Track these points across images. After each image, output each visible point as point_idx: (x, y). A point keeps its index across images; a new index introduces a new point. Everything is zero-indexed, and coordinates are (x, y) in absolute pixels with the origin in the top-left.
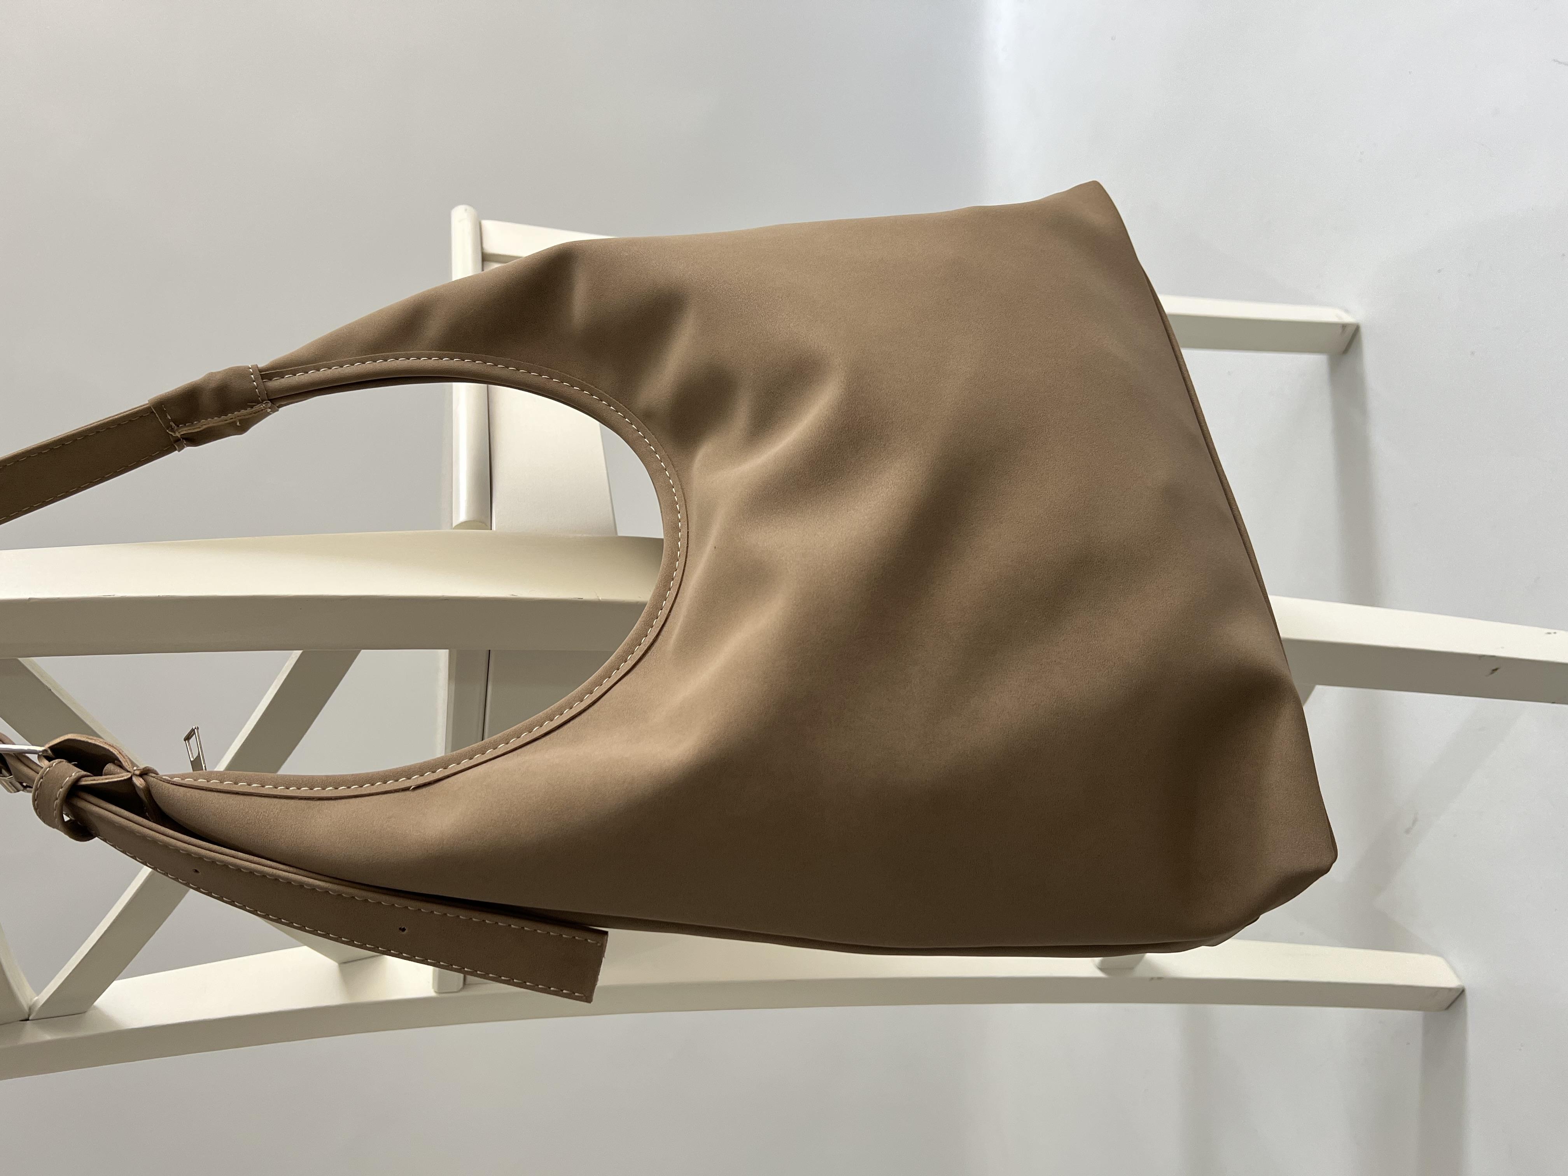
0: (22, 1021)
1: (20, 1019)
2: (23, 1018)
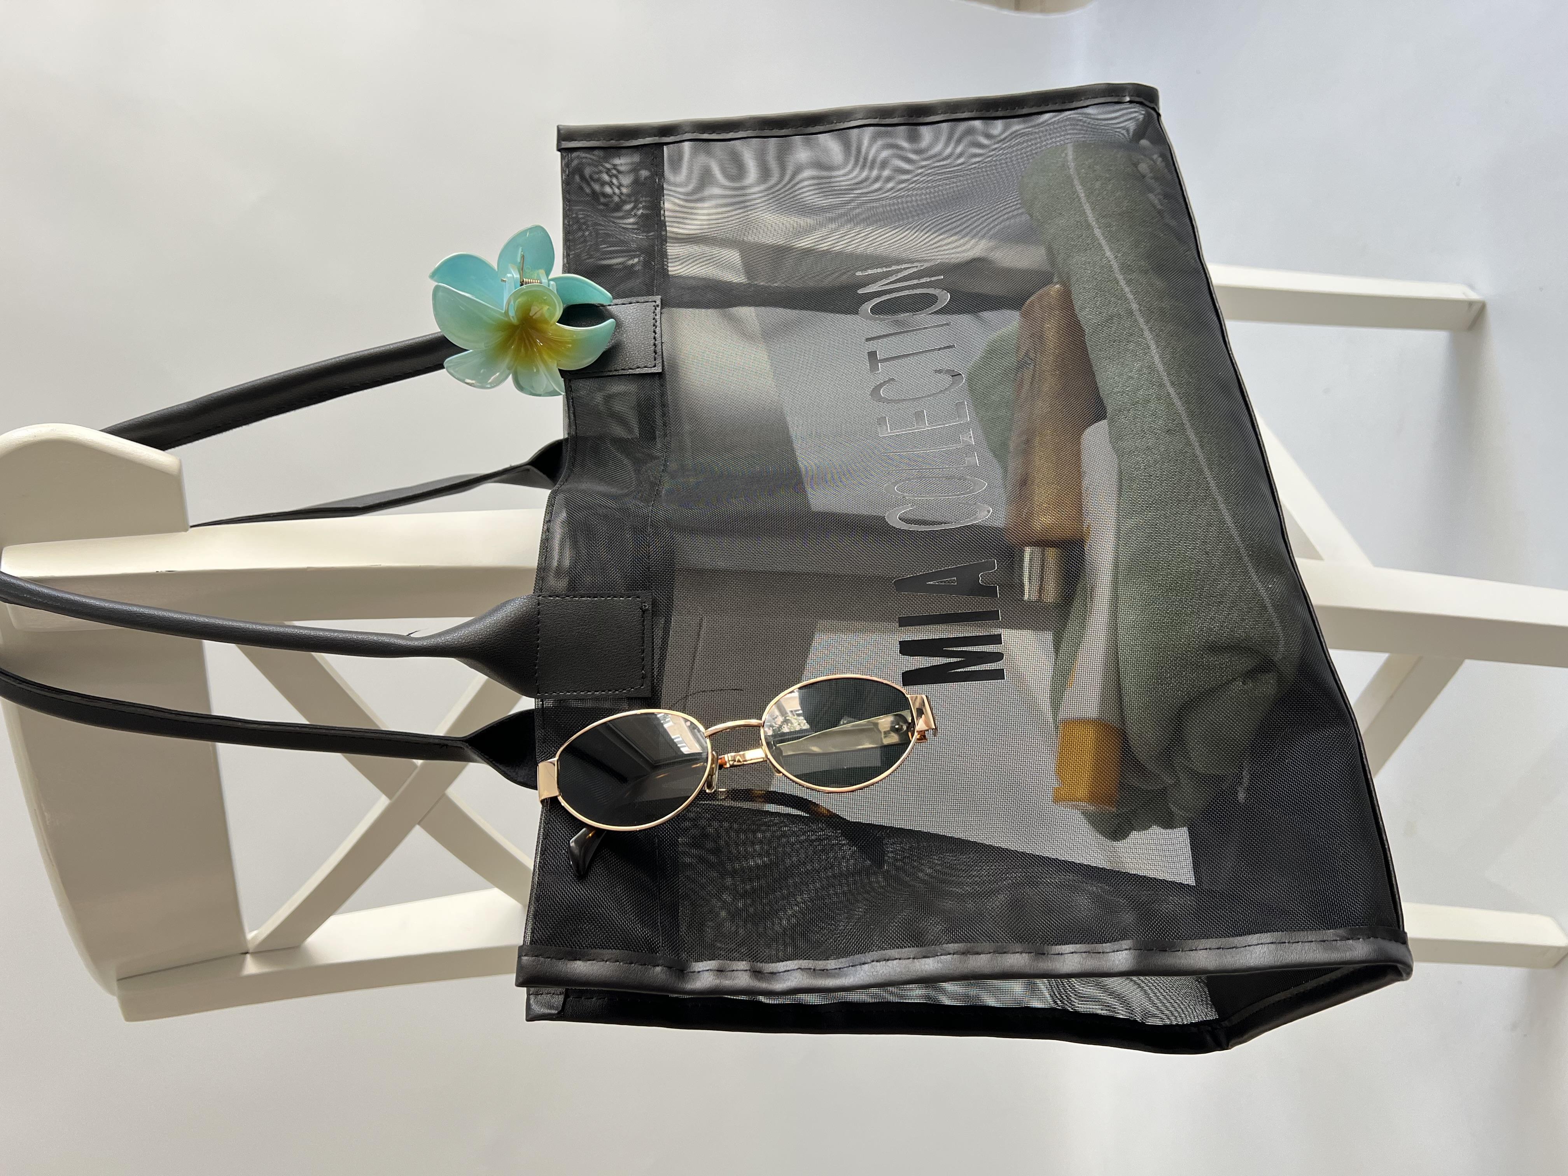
1: (242, 952)
2: (244, 952)
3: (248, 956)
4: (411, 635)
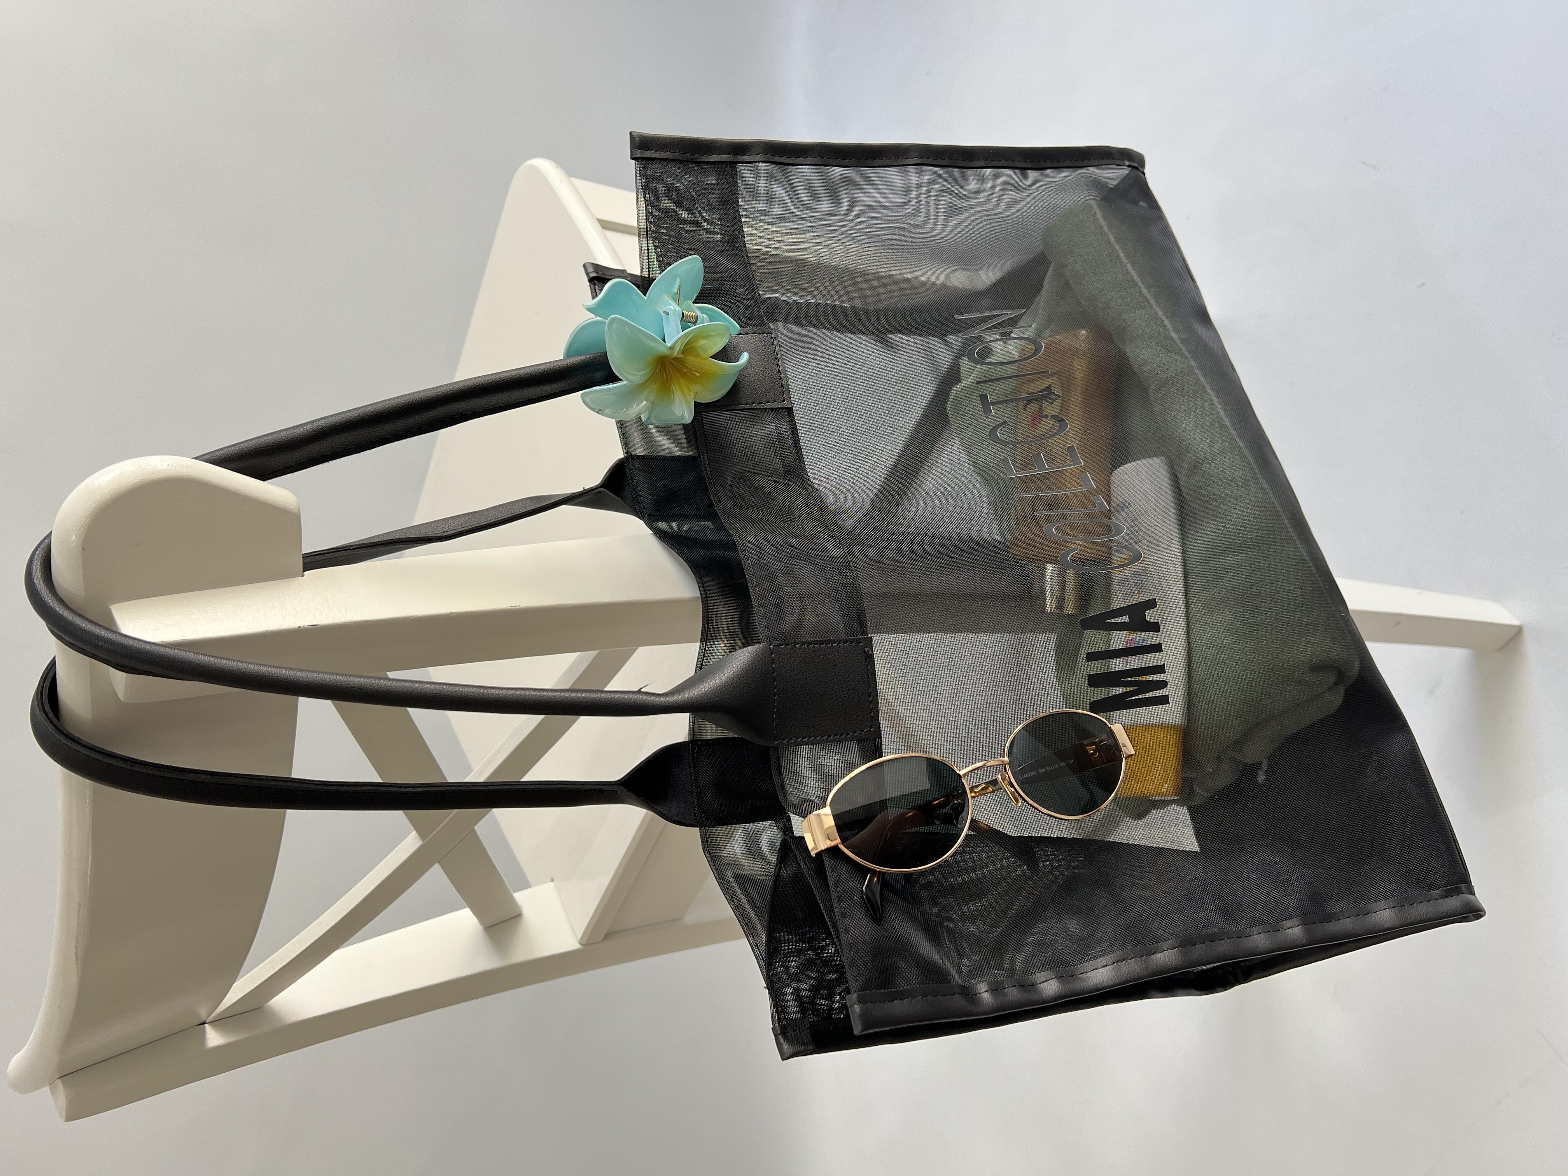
0: (198, 1025)
1: (199, 1023)
3: (206, 1025)
4: (643, 690)
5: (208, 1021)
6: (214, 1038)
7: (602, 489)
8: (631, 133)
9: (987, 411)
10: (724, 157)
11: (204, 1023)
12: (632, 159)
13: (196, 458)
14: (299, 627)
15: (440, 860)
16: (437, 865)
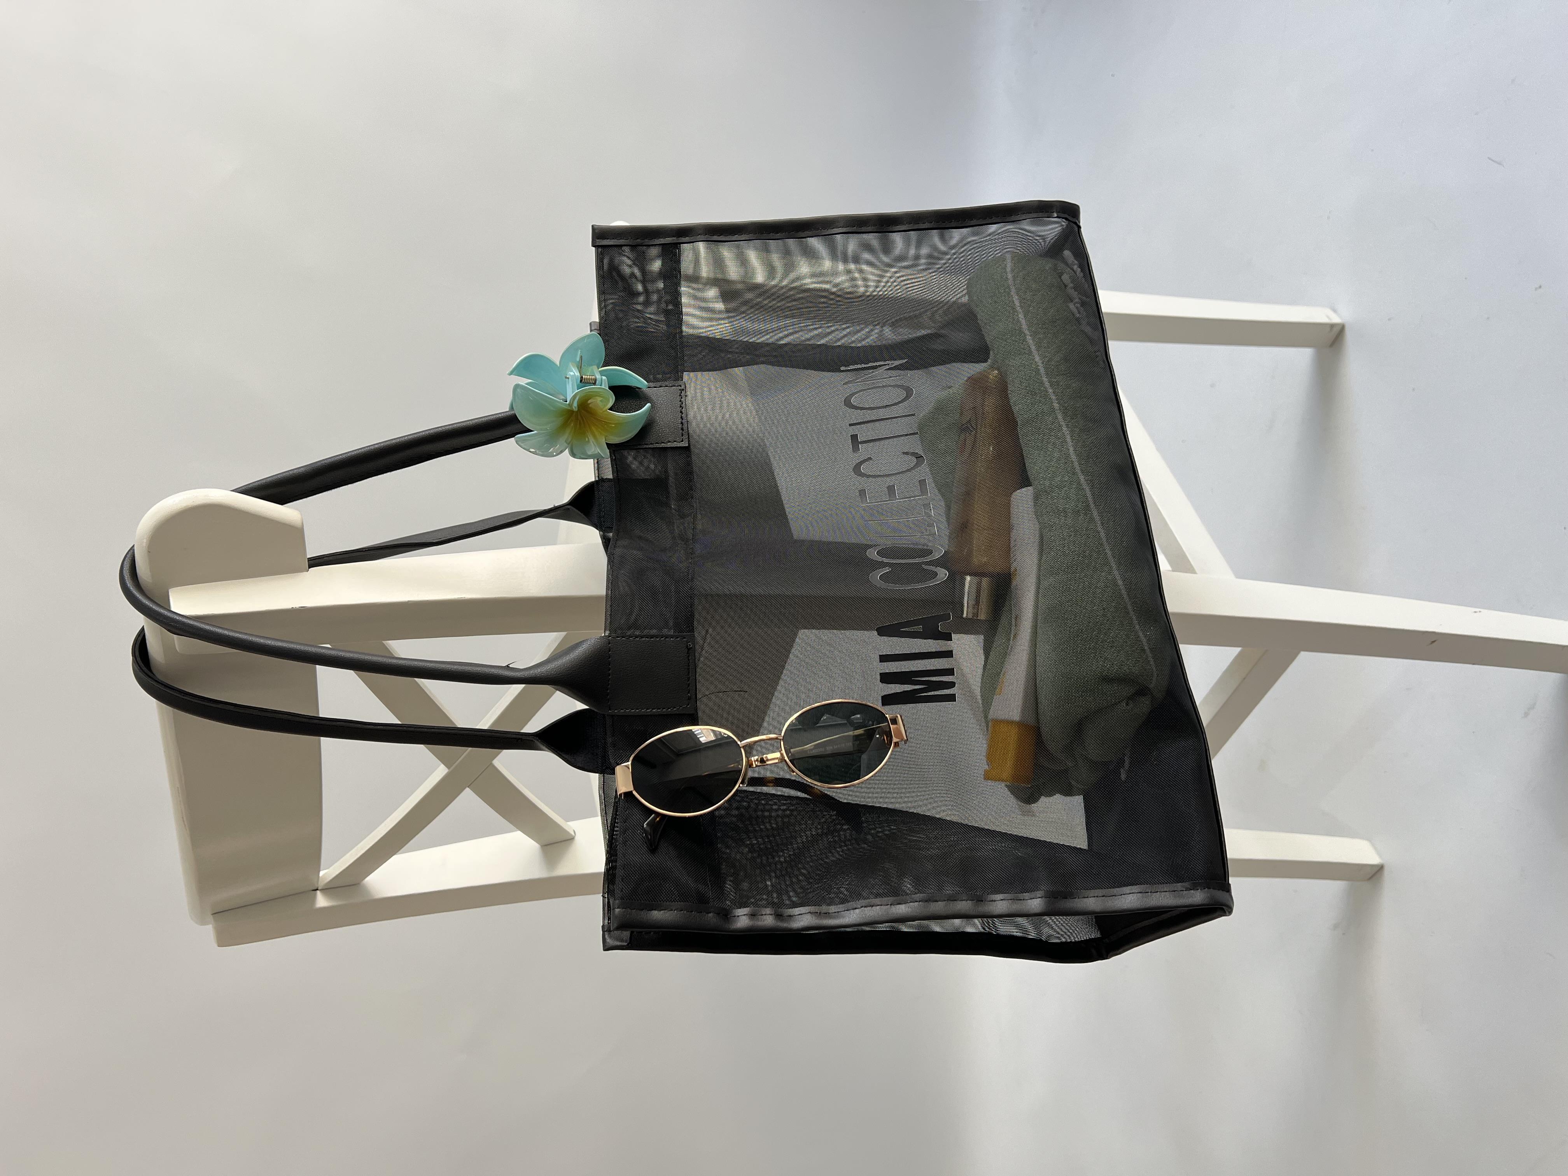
0: (311, 891)
2: (315, 888)
3: (318, 892)
4: (510, 666)
5: (319, 889)
6: (322, 901)
7: (569, 507)
8: (593, 226)
9: (855, 448)
10: (668, 240)
11: (317, 890)
12: (593, 246)
13: (232, 491)
14: (292, 608)
15: (470, 785)
16: (468, 789)
